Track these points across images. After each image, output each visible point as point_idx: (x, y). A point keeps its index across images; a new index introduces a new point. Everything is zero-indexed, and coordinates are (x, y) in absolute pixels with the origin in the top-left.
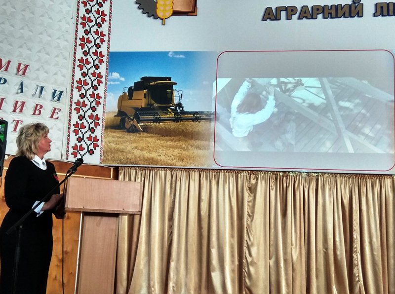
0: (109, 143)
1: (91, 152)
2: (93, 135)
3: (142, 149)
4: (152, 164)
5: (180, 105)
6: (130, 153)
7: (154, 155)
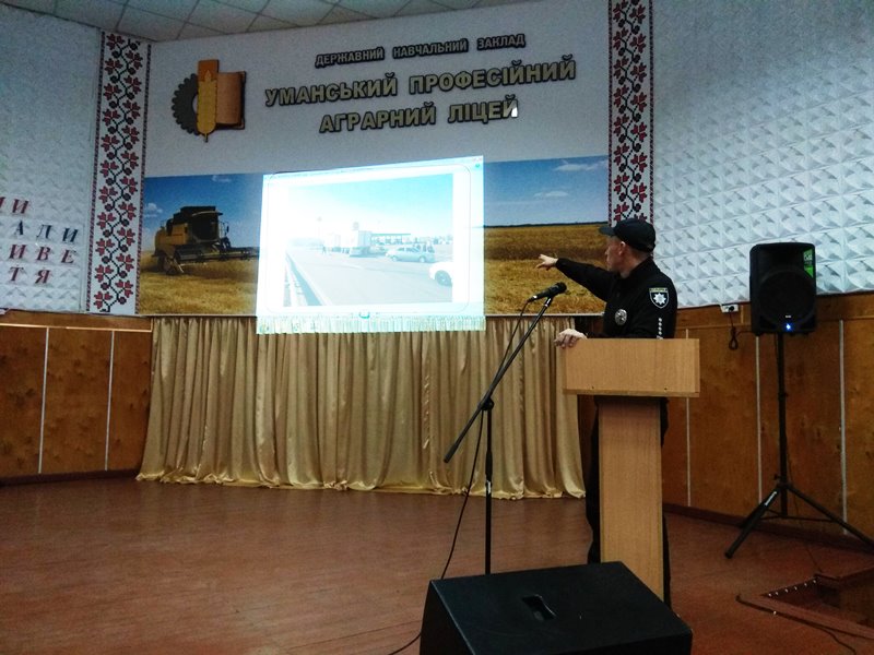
0: (147, 288)
1: (122, 301)
2: (124, 280)
3: (184, 295)
4: (195, 312)
5: (226, 240)
6: (169, 300)
7: (197, 302)
